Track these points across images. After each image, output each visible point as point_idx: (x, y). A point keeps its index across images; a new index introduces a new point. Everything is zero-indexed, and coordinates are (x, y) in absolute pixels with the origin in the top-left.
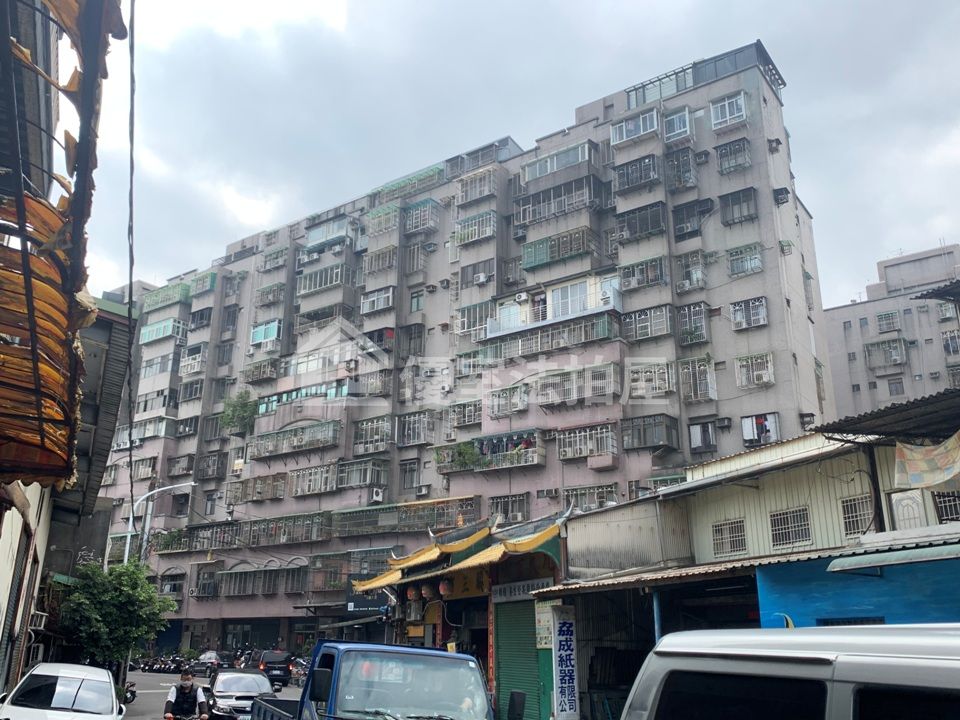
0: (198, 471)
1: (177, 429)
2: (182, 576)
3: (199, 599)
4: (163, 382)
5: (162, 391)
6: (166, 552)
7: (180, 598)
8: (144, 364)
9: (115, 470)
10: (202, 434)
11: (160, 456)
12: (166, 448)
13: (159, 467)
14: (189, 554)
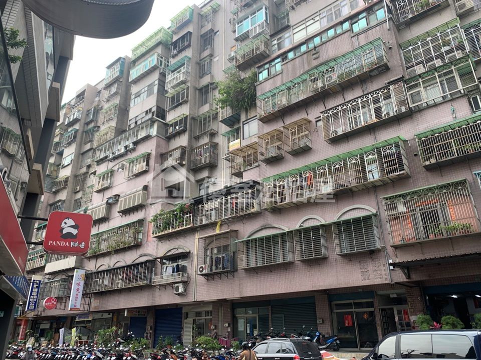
0: (189, 161)
1: (167, 131)
2: (185, 256)
3: (209, 276)
4: (151, 102)
5: (150, 110)
6: (167, 232)
7: (185, 279)
8: (133, 97)
9: (112, 175)
10: (191, 131)
11: (154, 153)
12: (158, 146)
13: (152, 162)
14: (193, 230)
